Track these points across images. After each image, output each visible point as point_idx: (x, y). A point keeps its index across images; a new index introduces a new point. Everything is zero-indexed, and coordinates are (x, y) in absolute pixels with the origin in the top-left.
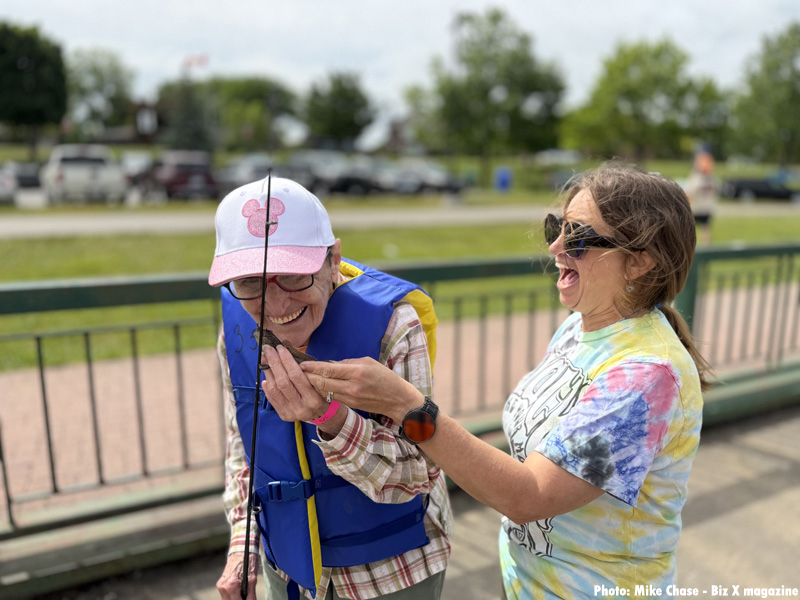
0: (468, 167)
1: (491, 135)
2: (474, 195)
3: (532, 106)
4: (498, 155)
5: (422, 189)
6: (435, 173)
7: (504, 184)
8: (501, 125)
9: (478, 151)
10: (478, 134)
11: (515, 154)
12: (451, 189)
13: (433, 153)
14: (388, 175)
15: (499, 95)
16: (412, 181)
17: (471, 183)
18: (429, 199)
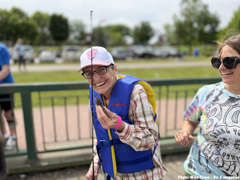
0: (184, 49)
1: (193, 38)
2: (186, 58)
3: (207, 28)
4: (195, 45)
5: (169, 56)
6: (173, 51)
7: (197, 54)
8: (196, 35)
9: (188, 44)
10: (188, 38)
11: (201, 44)
12: (179, 56)
13: (172, 45)
14: (157, 52)
15: (196, 25)
16: (165, 53)
17: (185, 54)
18: (171, 59)
